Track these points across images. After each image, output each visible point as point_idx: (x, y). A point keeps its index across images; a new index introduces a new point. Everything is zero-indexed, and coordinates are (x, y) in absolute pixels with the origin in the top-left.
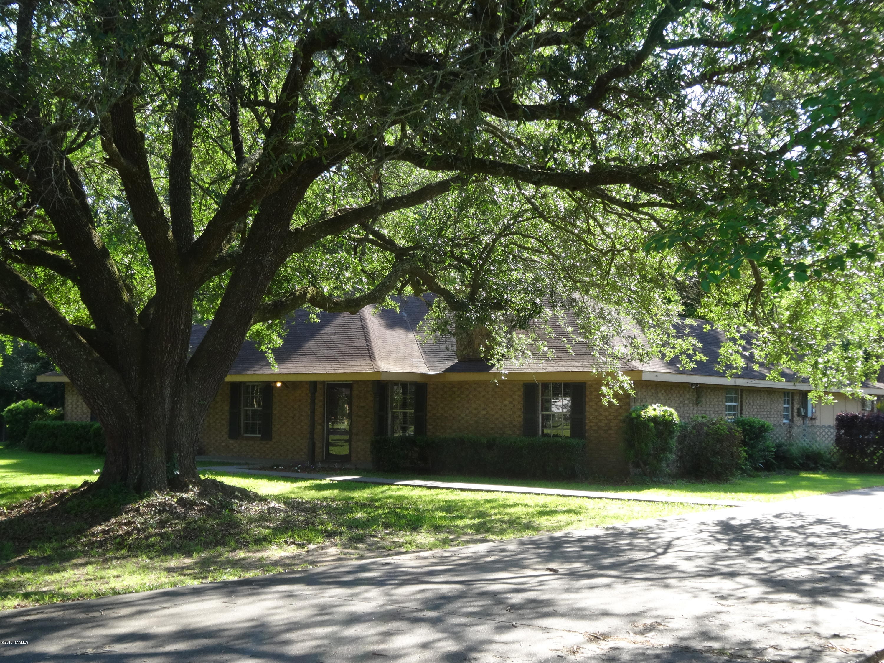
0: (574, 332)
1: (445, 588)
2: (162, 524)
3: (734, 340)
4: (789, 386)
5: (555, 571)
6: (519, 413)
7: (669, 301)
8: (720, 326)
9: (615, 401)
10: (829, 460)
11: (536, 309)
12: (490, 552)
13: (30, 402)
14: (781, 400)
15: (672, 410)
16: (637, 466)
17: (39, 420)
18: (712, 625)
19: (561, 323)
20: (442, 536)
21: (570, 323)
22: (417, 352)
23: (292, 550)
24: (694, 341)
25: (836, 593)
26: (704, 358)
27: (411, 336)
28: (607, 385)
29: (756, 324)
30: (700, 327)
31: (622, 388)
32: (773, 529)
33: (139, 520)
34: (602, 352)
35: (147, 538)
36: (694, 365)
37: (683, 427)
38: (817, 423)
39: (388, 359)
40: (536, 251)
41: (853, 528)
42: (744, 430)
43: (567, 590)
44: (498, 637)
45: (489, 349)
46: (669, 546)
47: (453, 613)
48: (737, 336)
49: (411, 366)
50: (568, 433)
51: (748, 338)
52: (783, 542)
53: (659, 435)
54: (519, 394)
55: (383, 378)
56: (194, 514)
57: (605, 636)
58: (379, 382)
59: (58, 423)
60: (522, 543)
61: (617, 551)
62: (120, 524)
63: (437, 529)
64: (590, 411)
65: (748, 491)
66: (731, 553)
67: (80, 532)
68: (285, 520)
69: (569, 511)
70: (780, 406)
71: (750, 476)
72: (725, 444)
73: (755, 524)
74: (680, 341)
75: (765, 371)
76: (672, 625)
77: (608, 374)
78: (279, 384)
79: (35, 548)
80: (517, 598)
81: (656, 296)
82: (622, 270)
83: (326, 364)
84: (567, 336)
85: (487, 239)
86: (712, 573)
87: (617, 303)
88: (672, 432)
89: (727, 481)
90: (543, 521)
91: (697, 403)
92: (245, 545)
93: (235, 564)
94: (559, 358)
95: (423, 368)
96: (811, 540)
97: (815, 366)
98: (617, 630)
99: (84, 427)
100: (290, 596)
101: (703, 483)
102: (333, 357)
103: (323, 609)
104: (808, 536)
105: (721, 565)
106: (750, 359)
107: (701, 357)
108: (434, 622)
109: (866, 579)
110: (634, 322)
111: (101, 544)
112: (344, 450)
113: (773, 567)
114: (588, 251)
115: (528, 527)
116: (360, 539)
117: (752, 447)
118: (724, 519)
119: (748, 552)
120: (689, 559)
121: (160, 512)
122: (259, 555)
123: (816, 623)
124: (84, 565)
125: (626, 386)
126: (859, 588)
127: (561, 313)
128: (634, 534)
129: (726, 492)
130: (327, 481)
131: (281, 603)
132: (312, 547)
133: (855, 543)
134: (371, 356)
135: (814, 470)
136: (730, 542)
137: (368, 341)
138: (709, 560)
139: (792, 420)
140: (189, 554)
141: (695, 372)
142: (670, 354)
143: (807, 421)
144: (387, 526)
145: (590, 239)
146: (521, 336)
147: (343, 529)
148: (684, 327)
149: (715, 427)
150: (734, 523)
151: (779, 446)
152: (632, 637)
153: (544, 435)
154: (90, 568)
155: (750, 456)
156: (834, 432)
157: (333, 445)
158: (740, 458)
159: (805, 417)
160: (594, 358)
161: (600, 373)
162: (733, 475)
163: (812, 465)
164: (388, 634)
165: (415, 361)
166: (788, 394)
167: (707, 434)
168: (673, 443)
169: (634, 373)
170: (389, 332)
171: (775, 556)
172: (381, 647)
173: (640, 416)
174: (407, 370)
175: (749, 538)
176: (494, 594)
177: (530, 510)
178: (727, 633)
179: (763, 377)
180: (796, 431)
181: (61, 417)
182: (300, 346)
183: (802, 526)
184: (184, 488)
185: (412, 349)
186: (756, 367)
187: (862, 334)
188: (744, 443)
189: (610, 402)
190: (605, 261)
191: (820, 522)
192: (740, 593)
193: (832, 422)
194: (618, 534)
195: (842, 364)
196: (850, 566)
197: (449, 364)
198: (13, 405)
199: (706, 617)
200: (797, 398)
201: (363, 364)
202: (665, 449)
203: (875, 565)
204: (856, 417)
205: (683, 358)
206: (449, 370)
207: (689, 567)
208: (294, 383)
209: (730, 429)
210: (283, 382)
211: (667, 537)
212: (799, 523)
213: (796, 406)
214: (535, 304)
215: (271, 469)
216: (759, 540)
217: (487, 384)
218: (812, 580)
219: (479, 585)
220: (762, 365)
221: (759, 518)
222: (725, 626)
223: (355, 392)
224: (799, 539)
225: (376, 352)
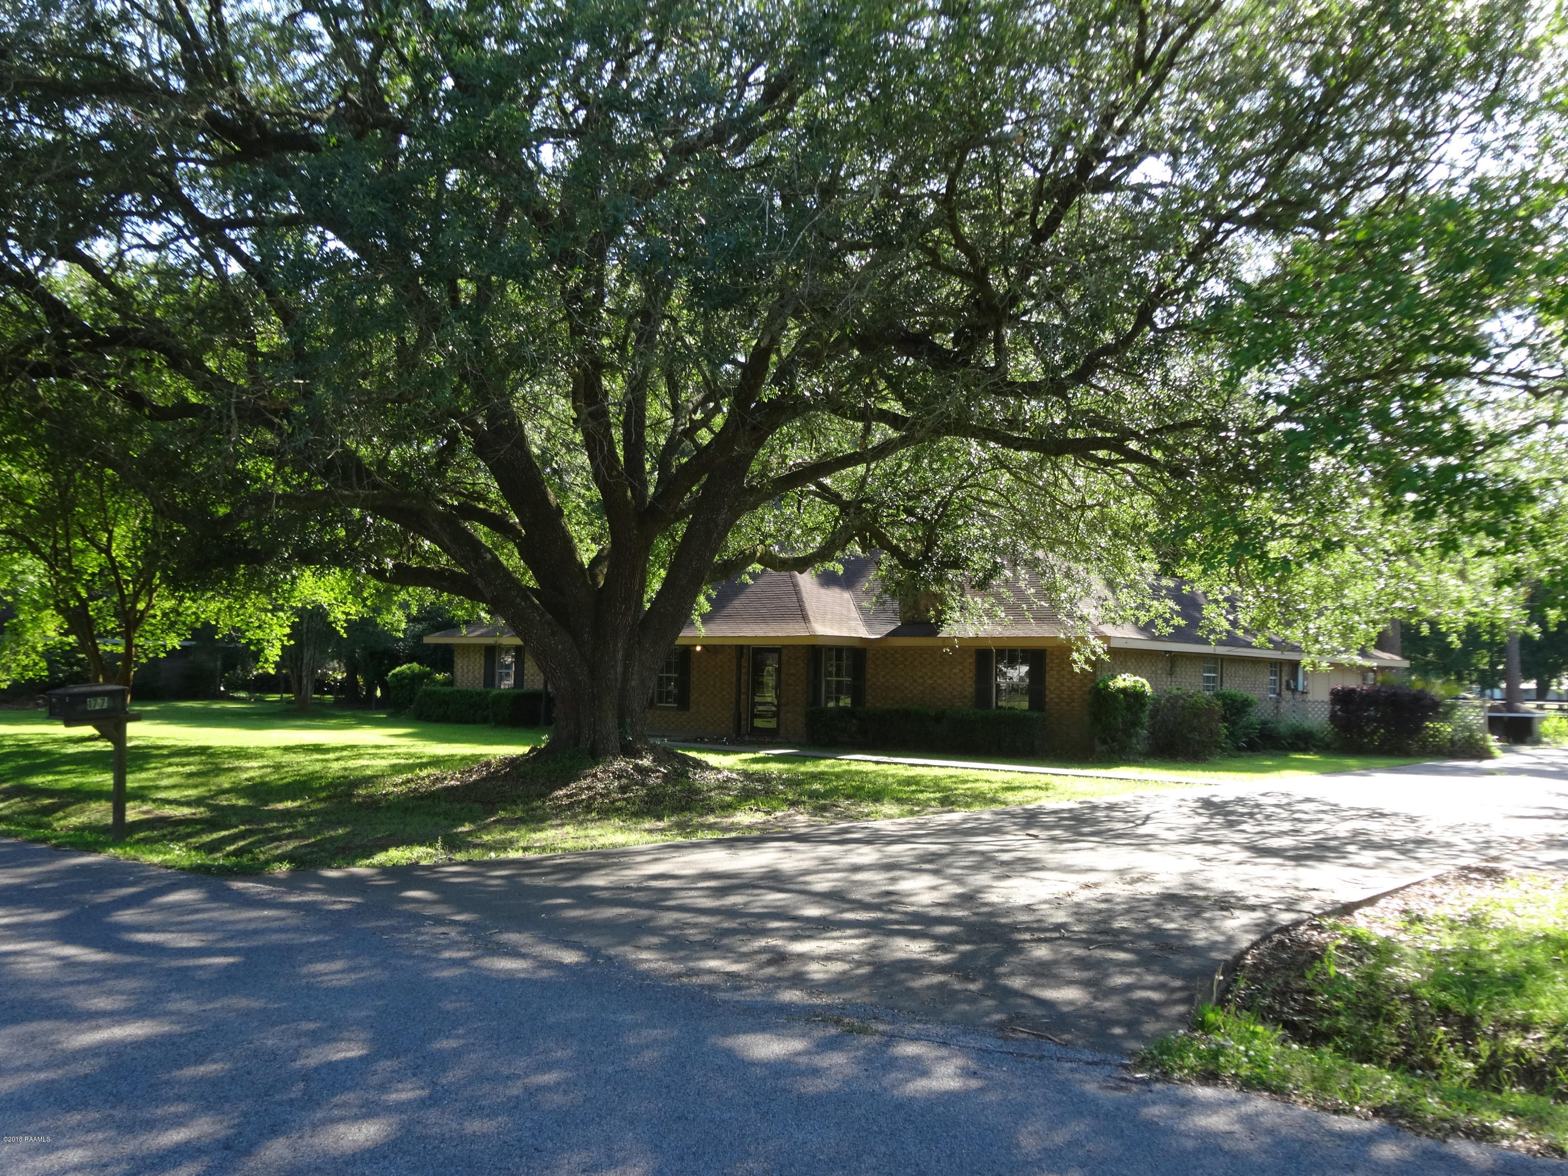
0: (1035, 595)
1: (933, 848)
2: (623, 789)
3: (1216, 601)
4: (1277, 655)
5: (1036, 837)
6: (970, 682)
7: (1144, 559)
8: (1200, 587)
9: (1087, 667)
10: (1322, 740)
11: (996, 568)
12: (965, 821)
13: (415, 665)
14: (1267, 671)
15: (1144, 681)
16: (1104, 742)
17: (426, 687)
18: (1198, 880)
19: (1022, 584)
20: (907, 808)
21: (1031, 583)
22: (855, 614)
23: (759, 817)
24: (1171, 603)
25: (1321, 859)
26: (1183, 623)
27: (847, 595)
28: (1078, 650)
29: (1240, 585)
30: (1178, 588)
31: (1094, 653)
32: (1258, 806)
33: (600, 785)
34: (1070, 615)
35: (613, 802)
36: (1171, 630)
37: (1156, 700)
38: (1310, 697)
39: (823, 621)
40: (995, 505)
41: (1344, 806)
42: (1225, 704)
43: (1052, 851)
44: (995, 884)
45: (940, 613)
46: (1148, 818)
47: (949, 866)
48: (1220, 598)
49: (849, 629)
50: (1025, 705)
51: (1232, 601)
52: (1268, 817)
53: (1129, 708)
54: (971, 661)
55: (820, 642)
56: (653, 781)
57: (1096, 885)
58: (813, 646)
59: (449, 689)
60: (996, 813)
61: (1096, 822)
62: (582, 790)
63: (900, 801)
64: (1051, 679)
65: (1229, 770)
66: (1212, 826)
67: (543, 796)
68: (744, 789)
69: (1037, 787)
70: (1266, 678)
71: (1231, 756)
72: (1203, 720)
73: (1240, 801)
74: (1155, 603)
75: (1249, 638)
76: (1156, 878)
77: (1078, 638)
78: (698, 648)
79: (504, 810)
80: (1005, 857)
81: (1130, 554)
82: (1092, 526)
83: (755, 626)
84: (1026, 600)
85: (943, 492)
86: (1194, 841)
87: (1086, 561)
88: (1144, 705)
89: (1205, 760)
90: (1009, 796)
91: (1171, 673)
92: (712, 811)
93: (710, 827)
94: (1016, 622)
95: (861, 631)
96: (1297, 816)
97: (1306, 632)
98: (1106, 881)
99: (479, 694)
100: (787, 850)
101: (1177, 762)
102: (763, 619)
103: (825, 860)
104: (1294, 812)
105: (1202, 834)
106: (1234, 623)
107: (1179, 621)
108: (936, 872)
109: (1351, 848)
110: (1103, 582)
111: (570, 806)
112: (772, 724)
113: (1257, 837)
114: (1053, 504)
115: (994, 801)
116: (824, 809)
117: (1234, 723)
118: (1205, 796)
119: (1231, 824)
120: (1169, 829)
121: (619, 778)
122: (730, 820)
123: (1297, 880)
124: (562, 825)
125: (1099, 651)
126: (1343, 855)
127: (1022, 572)
128: (1111, 807)
129: (1204, 770)
130: (762, 754)
131: (782, 855)
132: (779, 814)
133: (1344, 819)
134: (805, 618)
135: (1305, 751)
136: (1212, 816)
137: (800, 601)
138: (1192, 830)
139: (1279, 694)
140: (660, 818)
141: (1172, 638)
142: (1144, 617)
143: (1297, 696)
144: (848, 797)
145: (1057, 493)
146: (977, 599)
147: (804, 798)
148: (1160, 588)
149: (1192, 700)
150: (1215, 799)
151: (1264, 723)
152: (1121, 886)
153: (998, 707)
154: (569, 828)
155: (1231, 733)
156: (1328, 707)
157: (760, 716)
158: (1219, 734)
159: (1295, 690)
160: (1061, 623)
161: (1068, 639)
162: (1211, 754)
163: (1302, 745)
164: (894, 880)
165: (853, 623)
166: (1275, 665)
167: (1183, 708)
168: (1145, 718)
169: (1105, 639)
170: (823, 591)
171: (1259, 829)
172: (891, 888)
173: (1108, 686)
174: (845, 633)
175: (1233, 813)
176: (982, 853)
177: (993, 786)
178: (1211, 885)
179: (1249, 645)
180: (1284, 707)
181: (450, 683)
182: (724, 607)
183: (1289, 804)
184: (637, 754)
185: (849, 610)
186: (1240, 633)
187: (1358, 597)
188: (1224, 719)
189: (1082, 669)
190: (1073, 517)
191: (1308, 800)
192: (1223, 857)
193: (1326, 697)
194: (1095, 808)
195: (1335, 630)
196: (1336, 838)
197: (892, 628)
198: (398, 669)
199: (1190, 874)
200: (1286, 670)
201: (797, 626)
202: (1136, 723)
203: (1363, 838)
204: (1353, 690)
205: (1159, 622)
206: (892, 634)
207: (1172, 836)
208: (714, 646)
209: (1208, 703)
210: (703, 646)
211: (1145, 810)
212: (1284, 801)
213: (1285, 678)
214: (995, 563)
215: (695, 741)
216: (1243, 815)
217: (934, 651)
218: (1295, 849)
219: (964, 846)
220: (1246, 631)
221: (1242, 795)
222: (1208, 881)
223: (784, 658)
224: (1285, 814)
225: (810, 614)
